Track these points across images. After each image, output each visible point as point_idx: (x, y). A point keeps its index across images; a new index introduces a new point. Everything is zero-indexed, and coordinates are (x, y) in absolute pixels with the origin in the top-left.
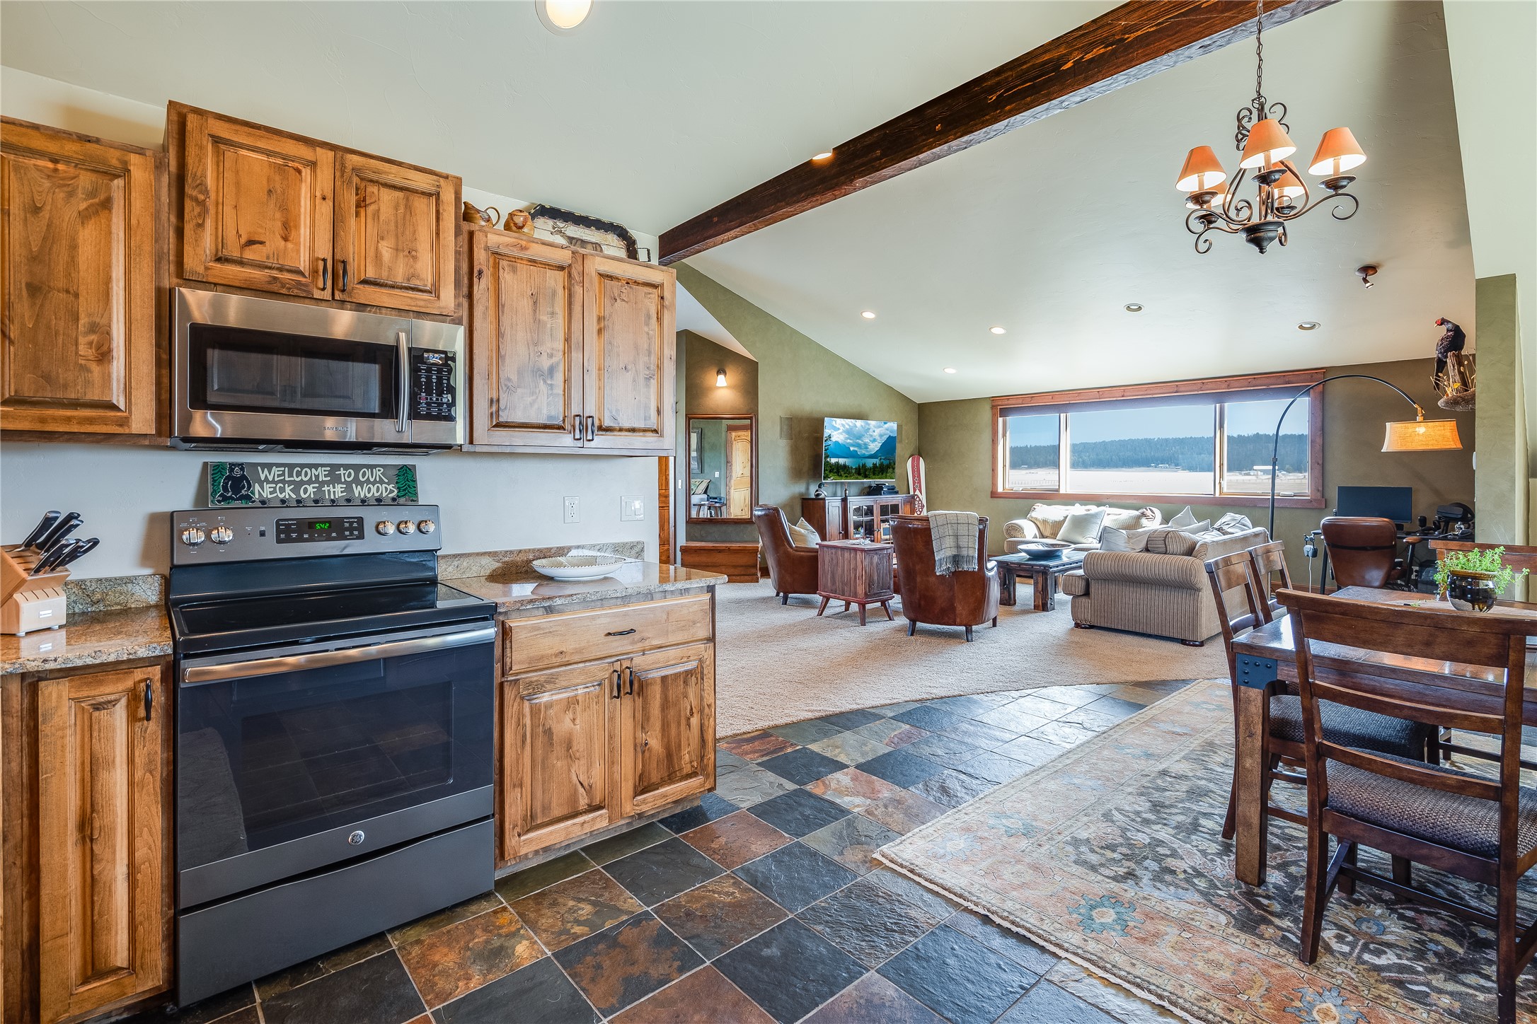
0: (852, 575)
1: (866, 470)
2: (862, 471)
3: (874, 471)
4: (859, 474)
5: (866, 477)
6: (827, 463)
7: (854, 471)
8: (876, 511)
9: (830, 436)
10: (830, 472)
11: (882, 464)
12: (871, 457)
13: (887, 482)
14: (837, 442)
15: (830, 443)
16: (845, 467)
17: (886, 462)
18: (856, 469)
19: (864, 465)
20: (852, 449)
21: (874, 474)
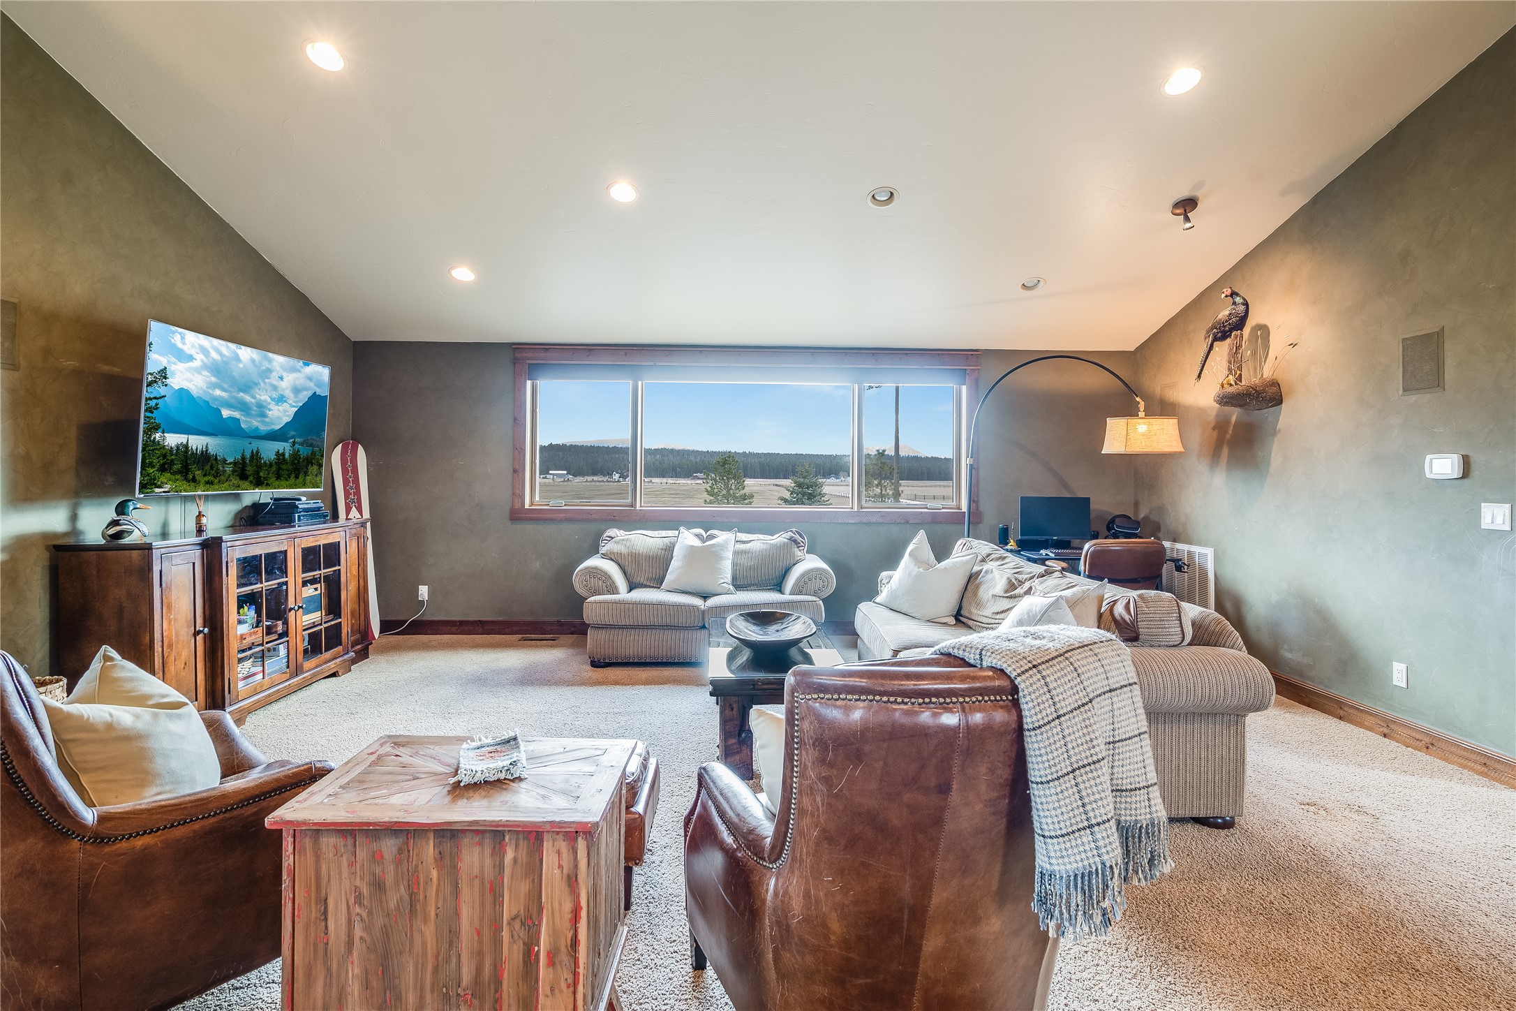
0: (512, 952)
1: (259, 467)
2: (250, 470)
3: (279, 468)
4: (243, 476)
5: (259, 483)
6: (153, 447)
7: (229, 469)
8: (294, 562)
9: (163, 374)
10: (162, 469)
11: (295, 455)
12: (273, 436)
13: (304, 495)
14: (183, 393)
15: (162, 391)
16: (204, 459)
17: (304, 451)
18: (235, 463)
19: (256, 456)
20: (226, 413)
21: (278, 477)
